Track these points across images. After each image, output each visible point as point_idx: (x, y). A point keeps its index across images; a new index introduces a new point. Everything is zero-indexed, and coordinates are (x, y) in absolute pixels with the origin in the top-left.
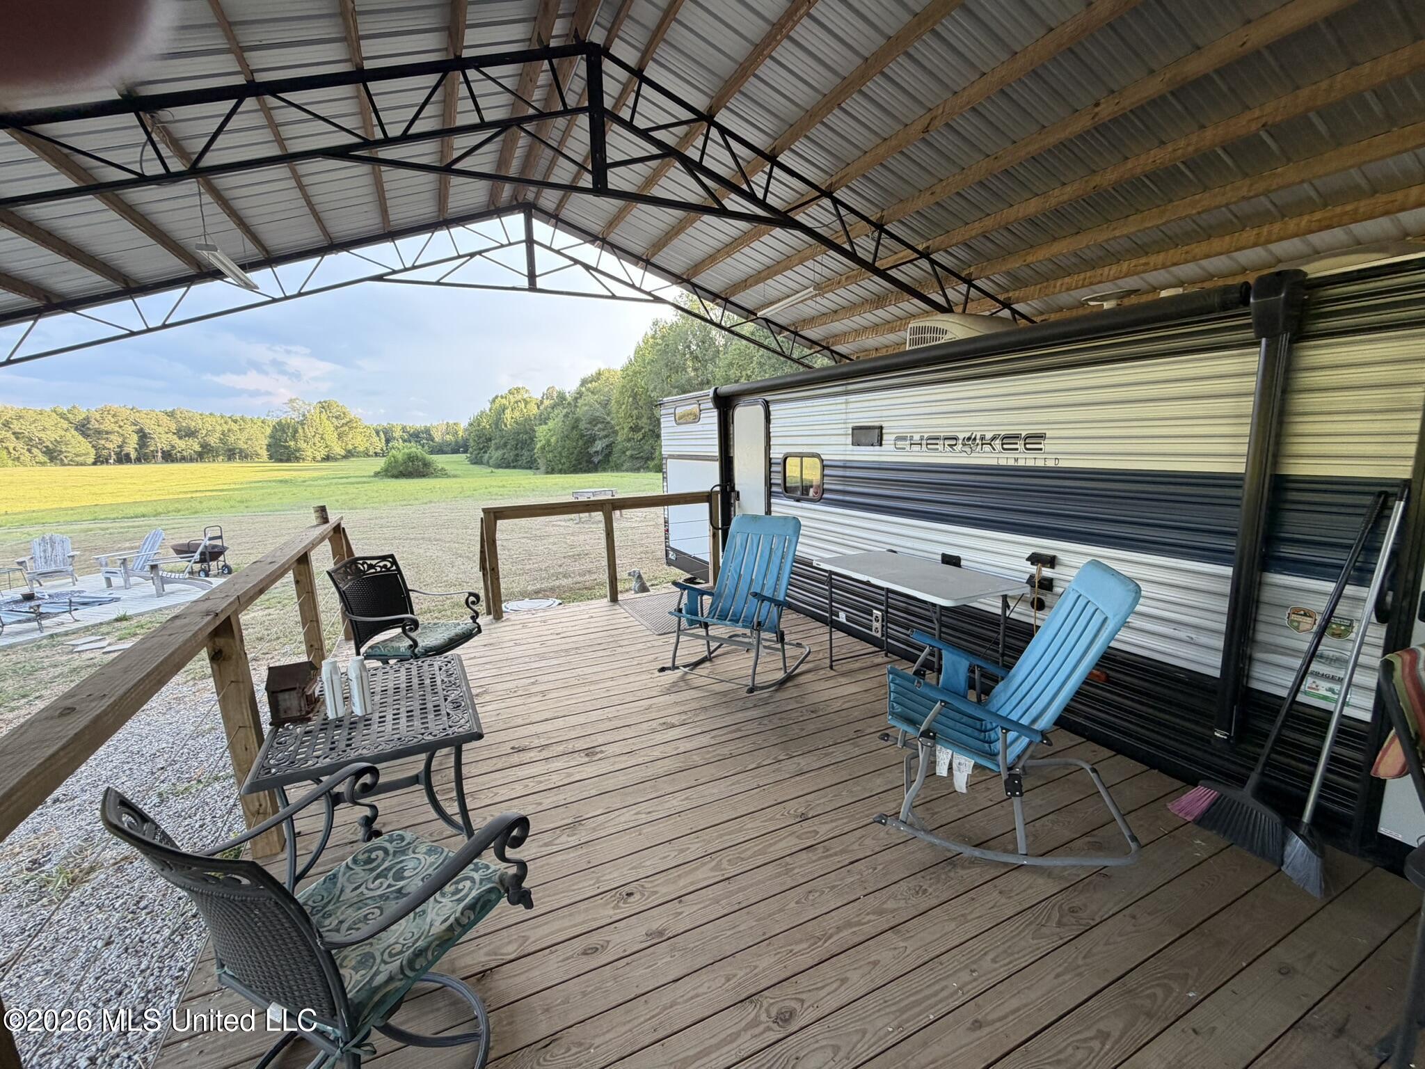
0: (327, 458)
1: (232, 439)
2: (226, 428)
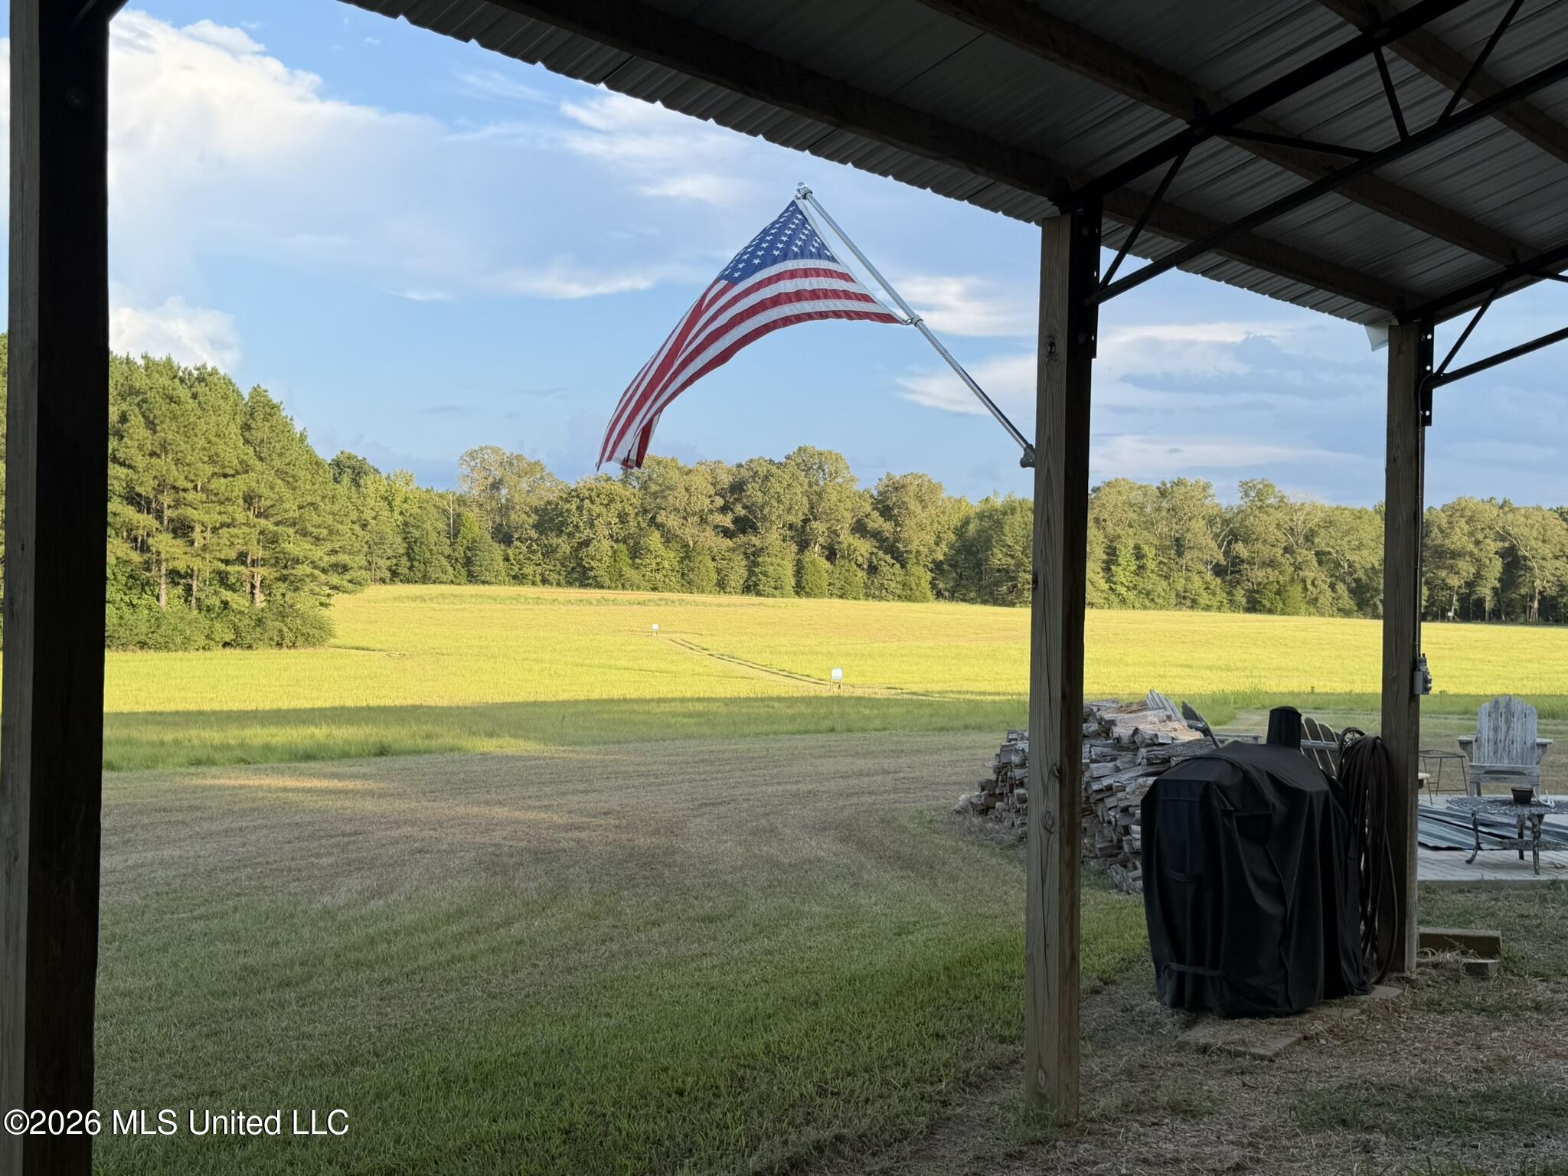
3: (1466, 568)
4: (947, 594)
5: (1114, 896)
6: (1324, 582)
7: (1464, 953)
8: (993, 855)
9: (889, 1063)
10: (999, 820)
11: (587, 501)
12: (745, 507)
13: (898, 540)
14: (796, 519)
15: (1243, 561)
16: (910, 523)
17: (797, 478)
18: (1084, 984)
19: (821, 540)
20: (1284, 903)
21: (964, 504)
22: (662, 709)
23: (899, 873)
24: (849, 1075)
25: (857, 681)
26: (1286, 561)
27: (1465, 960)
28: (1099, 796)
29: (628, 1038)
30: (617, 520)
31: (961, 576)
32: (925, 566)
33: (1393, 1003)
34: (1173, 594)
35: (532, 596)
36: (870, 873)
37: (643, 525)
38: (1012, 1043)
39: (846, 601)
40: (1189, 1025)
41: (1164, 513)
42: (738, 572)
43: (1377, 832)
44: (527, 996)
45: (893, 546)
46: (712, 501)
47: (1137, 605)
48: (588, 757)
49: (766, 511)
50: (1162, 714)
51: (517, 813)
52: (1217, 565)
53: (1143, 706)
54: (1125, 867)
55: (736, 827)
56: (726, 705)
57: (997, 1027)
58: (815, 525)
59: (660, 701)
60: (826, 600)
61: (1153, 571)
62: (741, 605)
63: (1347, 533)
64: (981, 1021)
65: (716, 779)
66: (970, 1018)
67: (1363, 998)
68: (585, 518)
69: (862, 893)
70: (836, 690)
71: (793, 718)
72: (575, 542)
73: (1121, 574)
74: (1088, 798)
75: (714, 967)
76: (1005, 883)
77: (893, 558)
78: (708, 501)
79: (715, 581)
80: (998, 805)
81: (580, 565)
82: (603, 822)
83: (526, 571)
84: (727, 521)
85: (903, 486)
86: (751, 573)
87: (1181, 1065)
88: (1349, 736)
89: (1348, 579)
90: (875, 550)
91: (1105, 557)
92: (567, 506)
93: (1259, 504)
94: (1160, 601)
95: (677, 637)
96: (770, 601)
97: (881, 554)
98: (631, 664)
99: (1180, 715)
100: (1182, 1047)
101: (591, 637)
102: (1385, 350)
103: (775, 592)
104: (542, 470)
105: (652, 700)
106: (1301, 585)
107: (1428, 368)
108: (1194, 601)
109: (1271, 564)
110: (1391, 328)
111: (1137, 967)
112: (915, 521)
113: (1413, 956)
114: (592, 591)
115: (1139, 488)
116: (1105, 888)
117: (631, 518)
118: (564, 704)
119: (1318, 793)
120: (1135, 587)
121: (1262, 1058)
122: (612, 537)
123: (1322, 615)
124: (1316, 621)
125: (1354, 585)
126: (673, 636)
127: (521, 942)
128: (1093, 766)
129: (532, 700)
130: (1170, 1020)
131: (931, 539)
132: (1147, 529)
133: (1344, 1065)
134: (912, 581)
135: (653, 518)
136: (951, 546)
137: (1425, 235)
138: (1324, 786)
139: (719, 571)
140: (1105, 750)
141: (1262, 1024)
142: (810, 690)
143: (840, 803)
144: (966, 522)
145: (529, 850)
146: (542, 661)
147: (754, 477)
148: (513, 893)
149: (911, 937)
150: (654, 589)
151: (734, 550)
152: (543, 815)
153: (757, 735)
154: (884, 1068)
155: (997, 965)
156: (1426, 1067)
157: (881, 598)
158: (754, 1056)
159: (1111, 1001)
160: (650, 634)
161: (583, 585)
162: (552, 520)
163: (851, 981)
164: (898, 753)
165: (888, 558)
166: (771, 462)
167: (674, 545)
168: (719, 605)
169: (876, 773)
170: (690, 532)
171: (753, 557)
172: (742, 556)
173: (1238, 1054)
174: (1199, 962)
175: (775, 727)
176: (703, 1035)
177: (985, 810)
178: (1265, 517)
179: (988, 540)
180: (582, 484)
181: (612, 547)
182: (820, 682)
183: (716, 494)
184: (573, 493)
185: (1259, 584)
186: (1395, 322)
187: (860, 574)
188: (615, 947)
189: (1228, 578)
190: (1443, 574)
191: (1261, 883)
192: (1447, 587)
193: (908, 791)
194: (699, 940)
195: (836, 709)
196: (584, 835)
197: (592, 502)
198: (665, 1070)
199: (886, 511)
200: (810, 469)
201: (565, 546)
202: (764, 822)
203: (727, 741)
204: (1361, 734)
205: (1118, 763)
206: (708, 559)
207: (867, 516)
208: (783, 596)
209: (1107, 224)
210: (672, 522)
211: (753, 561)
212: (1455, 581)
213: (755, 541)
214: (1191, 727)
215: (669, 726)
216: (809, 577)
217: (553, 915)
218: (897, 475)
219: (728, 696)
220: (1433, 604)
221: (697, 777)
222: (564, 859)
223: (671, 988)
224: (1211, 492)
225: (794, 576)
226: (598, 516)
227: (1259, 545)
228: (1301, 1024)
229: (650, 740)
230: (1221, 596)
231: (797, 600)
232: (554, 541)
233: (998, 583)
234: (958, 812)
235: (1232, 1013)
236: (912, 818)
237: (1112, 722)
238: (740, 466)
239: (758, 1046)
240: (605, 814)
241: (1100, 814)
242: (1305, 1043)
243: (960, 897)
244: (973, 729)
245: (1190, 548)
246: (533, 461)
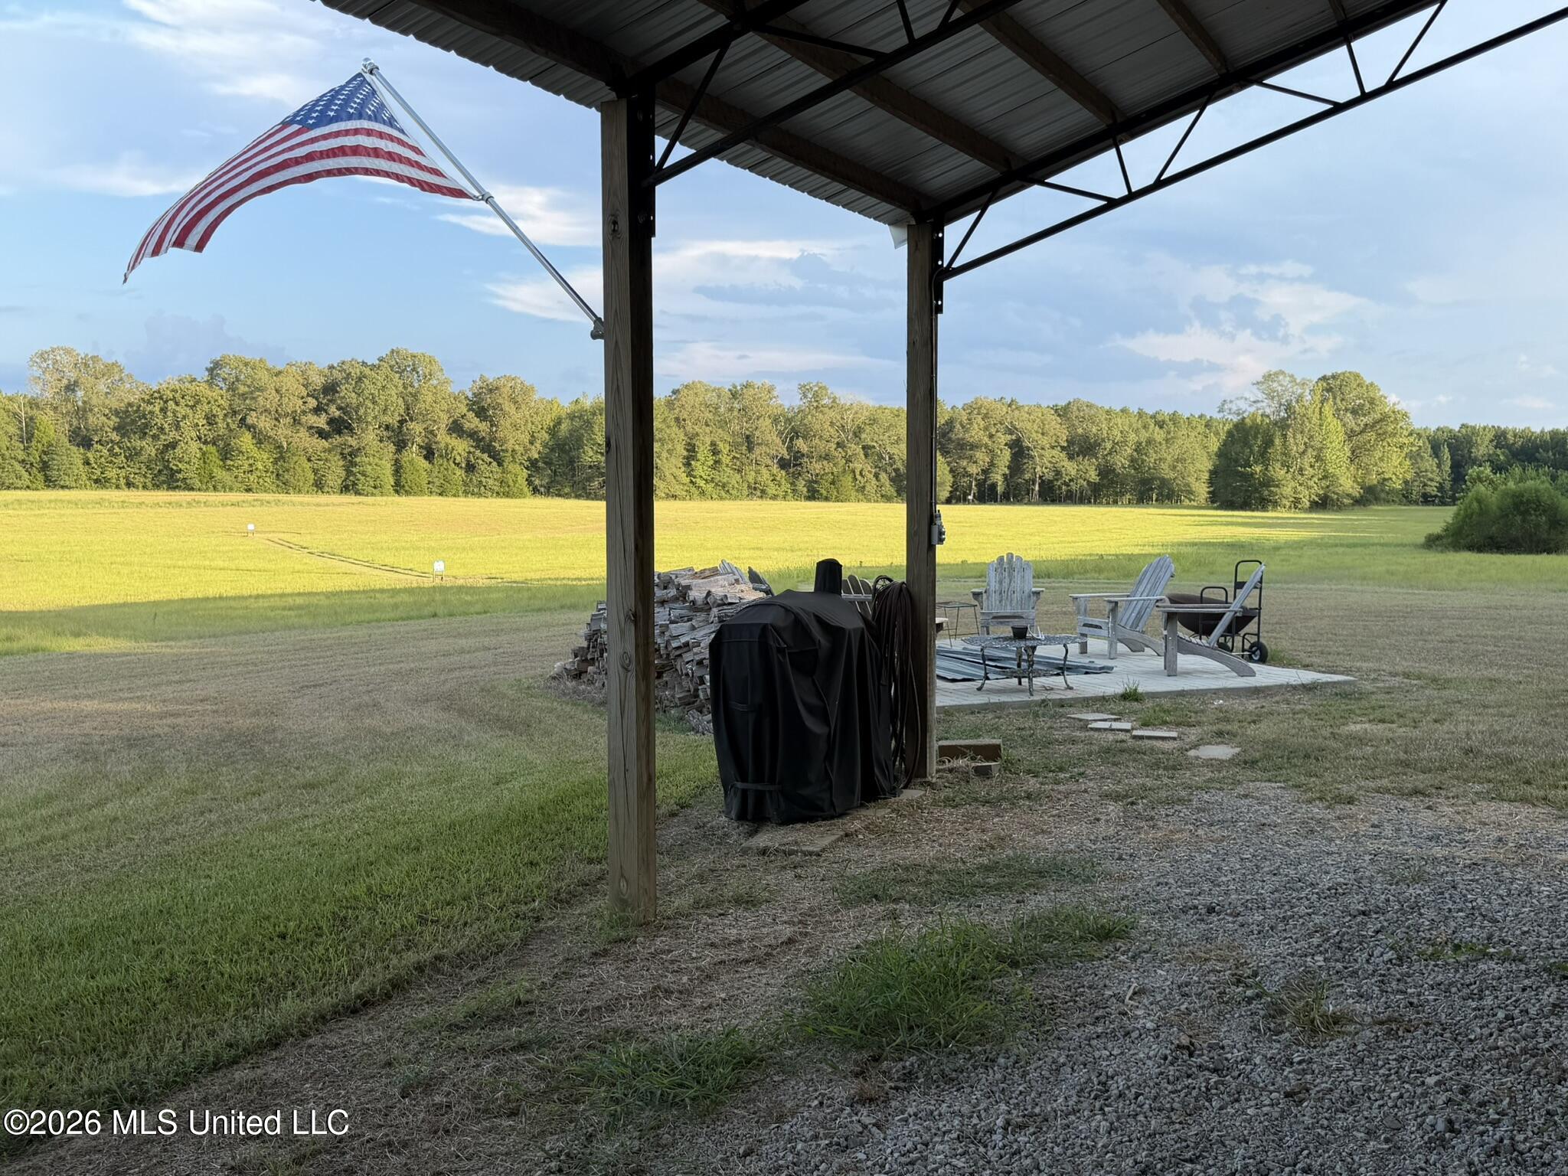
0: (1322, 504)
1: (1151, 459)
2: (1144, 435)
3: (982, 457)
4: (542, 489)
5: (692, 736)
6: (870, 472)
7: (973, 759)
8: (585, 711)
9: (486, 890)
10: (591, 682)
11: (171, 402)
12: (339, 408)
13: (494, 439)
14: (393, 420)
15: (803, 455)
16: (506, 424)
17: (392, 380)
18: (663, 810)
19: (417, 439)
20: (829, 725)
21: (556, 405)
22: (260, 604)
23: (498, 733)
24: (448, 904)
25: (460, 573)
26: (839, 454)
27: (973, 765)
28: (678, 653)
29: (229, 895)
30: (205, 422)
31: (555, 472)
32: (521, 463)
33: (918, 802)
34: (745, 485)
35: (118, 499)
36: (469, 734)
37: (233, 426)
38: (600, 863)
39: (446, 498)
40: (752, 834)
41: (735, 413)
42: (335, 472)
43: (904, 662)
44: (123, 866)
45: (489, 445)
46: (305, 403)
47: (714, 496)
48: (182, 651)
49: (362, 411)
50: (732, 578)
51: (107, 705)
52: (782, 458)
53: (714, 572)
54: (701, 712)
55: (339, 704)
56: (328, 597)
57: (586, 851)
58: (412, 425)
59: (258, 597)
60: (426, 497)
61: (727, 465)
62: (339, 505)
63: (888, 429)
64: (572, 848)
65: (318, 663)
66: (562, 846)
67: (893, 800)
68: (170, 420)
69: (463, 752)
70: (438, 581)
71: (396, 606)
72: (160, 444)
73: (701, 469)
74: (668, 655)
75: (315, 827)
76: (595, 733)
77: (490, 456)
78: (300, 402)
79: (312, 481)
80: (590, 669)
81: (167, 467)
82: (199, 708)
83: (108, 474)
84: (321, 422)
85: (497, 388)
86: (349, 473)
87: (745, 866)
88: (881, 582)
89: (889, 469)
90: (472, 450)
91: (685, 453)
92: (150, 408)
93: (815, 404)
94: (734, 492)
95: (275, 537)
96: (370, 499)
97: (478, 453)
98: (226, 564)
99: (747, 579)
100: (745, 852)
101: (183, 539)
102: (905, 247)
103: (374, 491)
104: (121, 371)
105: (250, 596)
106: (851, 475)
107: (940, 263)
108: (763, 491)
109: (827, 457)
110: (909, 227)
111: (709, 792)
112: (509, 421)
113: (933, 765)
114: (182, 493)
115: (713, 391)
116: (683, 731)
117: (219, 420)
118: (155, 604)
119: (855, 630)
120: (712, 480)
121: (811, 854)
122: (200, 438)
123: (869, 501)
124: (864, 506)
125: (894, 474)
126: (270, 536)
127: (115, 819)
128: (672, 626)
129: (122, 601)
130: (736, 833)
131: (525, 438)
132: (721, 427)
133: (878, 853)
134: (510, 478)
135: (243, 419)
136: (545, 446)
137: (936, 141)
138: (861, 624)
139: (315, 471)
140: (683, 612)
141: (812, 827)
142: (413, 581)
143: (442, 678)
144: (559, 422)
145: (122, 738)
146: (129, 564)
147: (347, 379)
148: (106, 776)
149: (509, 785)
150: (249, 490)
151: (330, 451)
152: (135, 705)
153: (359, 623)
154: (481, 895)
155: (587, 801)
156: (942, 849)
157: (480, 495)
158: (356, 898)
159: (686, 821)
160: (246, 534)
161: (172, 487)
162: (134, 422)
163: (452, 826)
164: (497, 632)
165: (485, 456)
166: (364, 364)
167: (266, 446)
168: (318, 505)
169: (477, 650)
170: (283, 433)
171: (350, 458)
172: (338, 457)
173: (792, 853)
174: (759, 779)
175: (378, 615)
176: (305, 885)
177: (578, 675)
178: (821, 416)
179: (580, 439)
180: (164, 386)
181: (200, 449)
182: (423, 574)
183: (308, 395)
184: (156, 395)
185: (817, 475)
186: (913, 222)
187: (458, 472)
188: (213, 817)
189: (791, 470)
190: (964, 463)
191: (810, 709)
192: (967, 474)
193: (507, 664)
194: (301, 805)
195: (438, 597)
196: (180, 721)
197: (177, 404)
198: (268, 918)
199: (481, 413)
200: (403, 371)
201: (149, 448)
202: (366, 698)
203: (329, 630)
204: (890, 580)
205: (694, 622)
206: (304, 459)
207: (462, 417)
208: (382, 494)
209: (662, 114)
210: (264, 423)
211: (350, 462)
212: (973, 469)
213: (352, 441)
214: (755, 589)
215: (268, 619)
216: (407, 476)
217: (148, 794)
218: (491, 377)
219: (329, 590)
220: (956, 490)
221: (298, 663)
222: (158, 743)
223: (273, 847)
224: (775, 394)
225: (393, 475)
226: (184, 417)
227: (817, 441)
228: (843, 824)
229: (247, 632)
230: (786, 486)
231: (397, 498)
232: (138, 444)
233: (590, 479)
234: (554, 678)
235: (787, 820)
236: (511, 686)
237: (688, 587)
238: (331, 367)
239: (360, 889)
240: (202, 701)
241: (678, 668)
242: (847, 839)
243: (554, 748)
244: (569, 608)
245: (758, 444)
246: (110, 362)
